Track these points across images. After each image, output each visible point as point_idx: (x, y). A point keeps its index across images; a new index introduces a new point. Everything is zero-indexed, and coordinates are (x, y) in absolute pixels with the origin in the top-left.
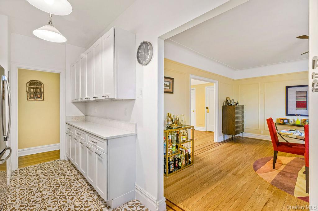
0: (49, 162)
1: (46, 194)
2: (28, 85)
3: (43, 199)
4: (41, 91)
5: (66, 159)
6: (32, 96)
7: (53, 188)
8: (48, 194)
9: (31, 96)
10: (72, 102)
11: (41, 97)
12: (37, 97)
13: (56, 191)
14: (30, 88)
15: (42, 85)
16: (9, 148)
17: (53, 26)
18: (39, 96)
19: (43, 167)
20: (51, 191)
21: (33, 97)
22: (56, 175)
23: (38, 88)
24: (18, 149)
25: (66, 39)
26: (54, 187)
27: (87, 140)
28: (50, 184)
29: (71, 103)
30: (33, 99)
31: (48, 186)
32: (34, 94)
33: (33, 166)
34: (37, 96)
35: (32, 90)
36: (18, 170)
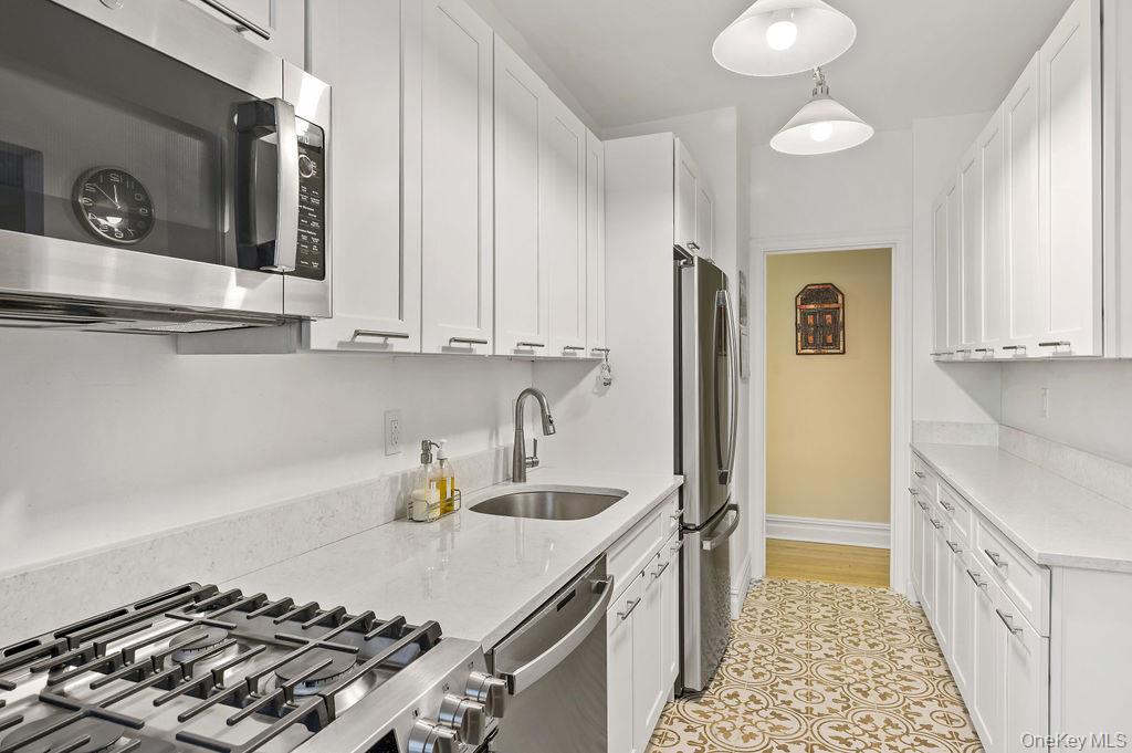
0: (853, 589)
1: (822, 699)
2: (799, 303)
3: (809, 710)
4: (835, 319)
5: (913, 599)
6: (811, 339)
7: (845, 687)
8: (828, 702)
9: (807, 340)
10: (937, 361)
11: (835, 343)
12: (826, 344)
13: (855, 704)
14: (804, 315)
15: (840, 297)
16: (735, 507)
17: (830, 98)
18: (830, 339)
19: (829, 596)
20: (839, 697)
21: (814, 345)
22: (863, 646)
23: (827, 312)
24: (767, 512)
25: (871, 128)
26: (849, 685)
27: (976, 540)
28: (839, 669)
29: (935, 366)
30: (812, 351)
31: (833, 673)
32: (815, 331)
33: (803, 584)
34: (825, 338)
35: (810, 320)
36: (766, 581)
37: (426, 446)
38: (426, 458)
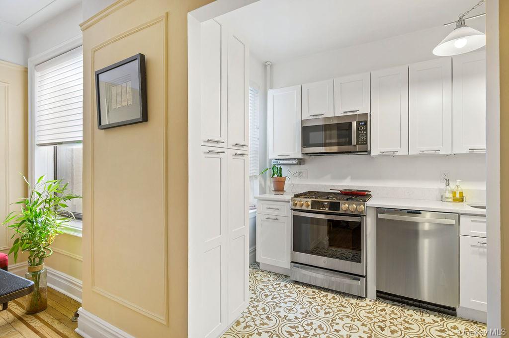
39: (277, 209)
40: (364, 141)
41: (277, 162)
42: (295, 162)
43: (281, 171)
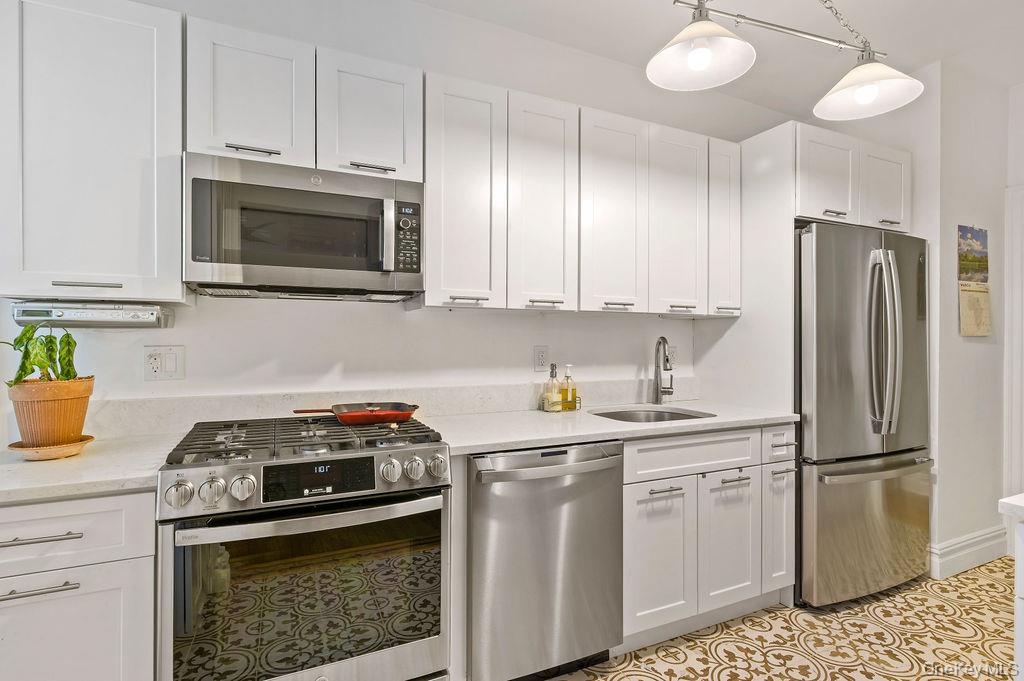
37: (553, 367)
38: (553, 375)
39: (70, 536)
40: (412, 263)
41: (48, 313)
42: (148, 315)
43: (70, 353)
